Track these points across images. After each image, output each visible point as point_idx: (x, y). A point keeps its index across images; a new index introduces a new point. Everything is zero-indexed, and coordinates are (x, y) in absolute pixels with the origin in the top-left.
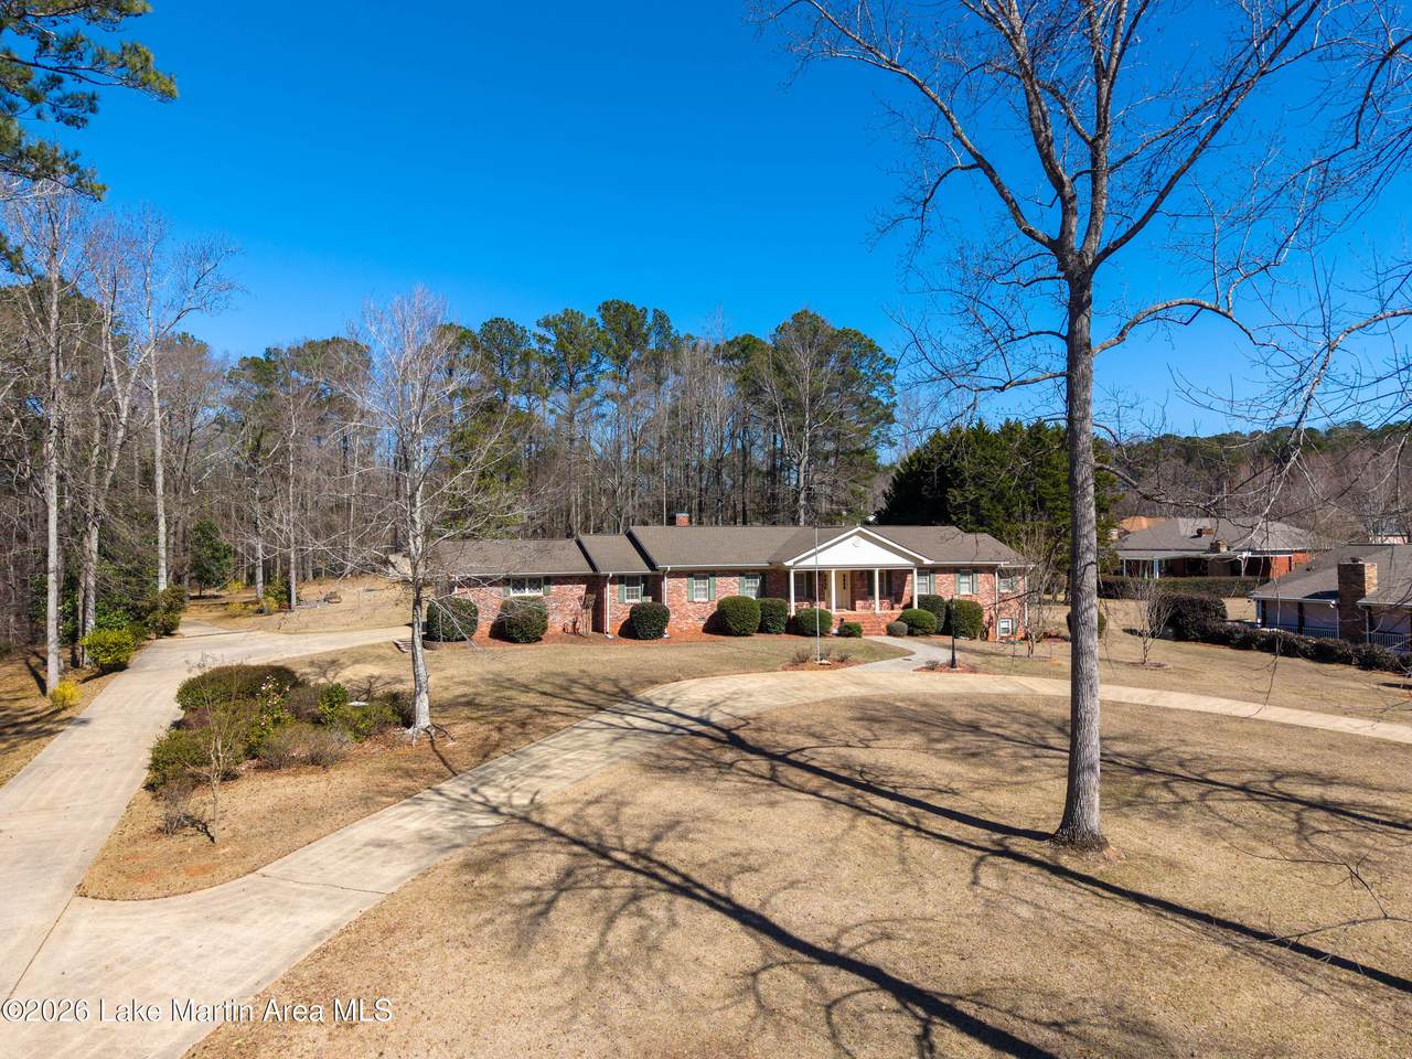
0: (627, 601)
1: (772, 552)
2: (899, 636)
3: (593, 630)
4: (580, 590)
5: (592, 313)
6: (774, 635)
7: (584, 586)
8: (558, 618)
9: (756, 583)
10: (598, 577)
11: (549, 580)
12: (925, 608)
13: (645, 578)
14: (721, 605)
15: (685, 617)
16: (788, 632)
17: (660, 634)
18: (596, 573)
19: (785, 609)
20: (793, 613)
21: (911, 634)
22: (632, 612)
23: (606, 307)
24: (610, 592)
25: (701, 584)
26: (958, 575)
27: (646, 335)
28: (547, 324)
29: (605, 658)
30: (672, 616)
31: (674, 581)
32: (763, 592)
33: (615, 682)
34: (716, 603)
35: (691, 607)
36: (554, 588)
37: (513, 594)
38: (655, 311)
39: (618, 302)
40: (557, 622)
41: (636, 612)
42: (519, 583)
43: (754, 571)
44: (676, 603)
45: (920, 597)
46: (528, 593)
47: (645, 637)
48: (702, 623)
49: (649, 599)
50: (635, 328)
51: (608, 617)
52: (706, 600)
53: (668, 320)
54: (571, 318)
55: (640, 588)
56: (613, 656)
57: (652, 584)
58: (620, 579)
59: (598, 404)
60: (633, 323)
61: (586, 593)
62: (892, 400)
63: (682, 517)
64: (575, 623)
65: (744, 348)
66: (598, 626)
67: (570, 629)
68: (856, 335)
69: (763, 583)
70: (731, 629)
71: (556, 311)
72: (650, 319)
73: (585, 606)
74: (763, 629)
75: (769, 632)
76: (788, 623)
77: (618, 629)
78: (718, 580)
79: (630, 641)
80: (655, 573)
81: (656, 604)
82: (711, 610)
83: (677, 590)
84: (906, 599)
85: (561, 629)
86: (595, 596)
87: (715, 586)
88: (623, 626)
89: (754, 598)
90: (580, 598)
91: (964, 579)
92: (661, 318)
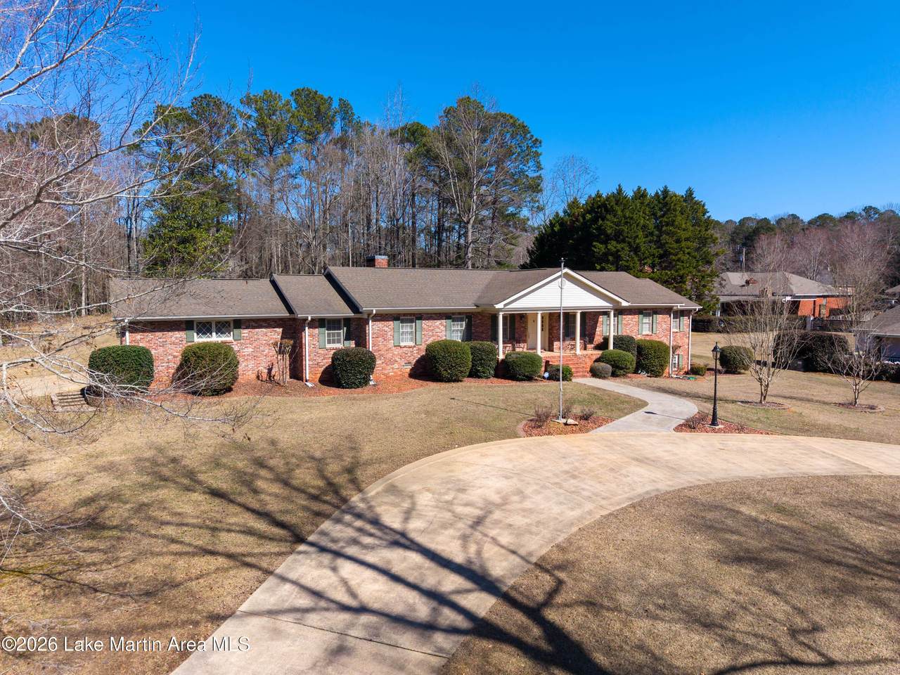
0: (328, 346)
1: (476, 296)
2: (604, 378)
3: (291, 378)
4: (276, 334)
5: (286, 96)
6: (485, 380)
7: (280, 330)
8: (251, 364)
9: (461, 326)
10: (295, 320)
11: (239, 324)
12: (620, 348)
13: (347, 321)
14: (429, 349)
15: (393, 362)
16: (496, 376)
17: (366, 381)
18: (292, 316)
19: (494, 352)
20: (501, 357)
21: (614, 375)
22: (334, 358)
23: (297, 94)
24: (309, 336)
25: (407, 328)
26: (641, 316)
27: (333, 117)
28: (248, 101)
29: (306, 416)
30: (378, 362)
31: (380, 325)
32: (469, 335)
33: (319, 464)
34: (423, 347)
35: (396, 351)
36: (245, 333)
37: (198, 339)
38: (340, 100)
39: (308, 90)
40: (248, 369)
41: (338, 358)
42: (204, 327)
43: (460, 314)
44: (382, 347)
45: (615, 338)
46: (214, 338)
47: (350, 385)
48: (409, 368)
49: (352, 344)
50: (323, 110)
51: (307, 363)
52: (412, 344)
53: (351, 108)
54: (269, 98)
55: (342, 332)
56: (315, 414)
57: (355, 327)
58: (320, 323)
59: (294, 177)
60: (322, 107)
61: (282, 338)
62: (538, 174)
63: (381, 259)
64: (270, 370)
65: (413, 134)
66: (296, 373)
67: (265, 376)
68: (511, 117)
69: (469, 326)
70: (440, 374)
71: (257, 91)
72: (335, 105)
73: (281, 352)
74: (474, 374)
75: (479, 377)
76: (497, 367)
77: (319, 375)
78: (425, 324)
79: (333, 390)
80: (358, 316)
81: (361, 349)
82: (416, 355)
83: (382, 335)
84: (598, 339)
85: (254, 376)
86: (292, 342)
87: (422, 329)
88: (324, 373)
89: (460, 341)
90: (275, 344)
91: (646, 320)
92: (345, 107)
